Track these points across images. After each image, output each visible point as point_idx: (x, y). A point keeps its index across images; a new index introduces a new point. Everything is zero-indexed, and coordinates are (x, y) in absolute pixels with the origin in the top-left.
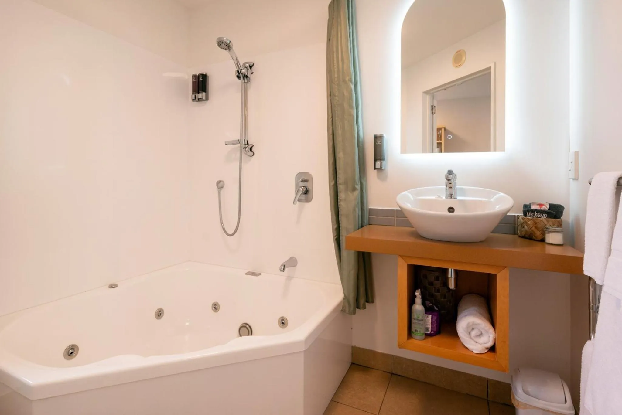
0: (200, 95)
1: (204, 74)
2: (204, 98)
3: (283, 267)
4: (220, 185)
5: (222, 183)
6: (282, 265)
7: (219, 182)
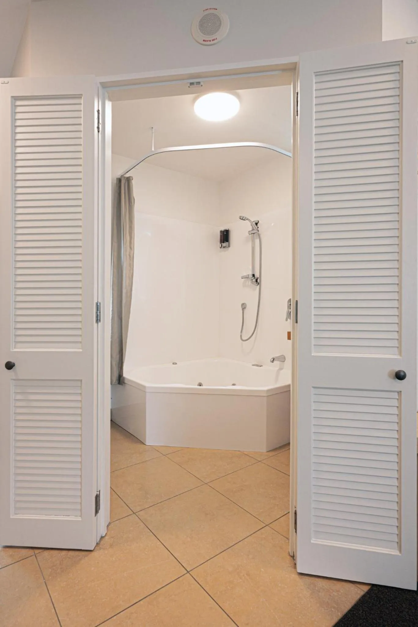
0: (224, 245)
1: (227, 229)
2: (227, 246)
3: (272, 360)
4: (244, 307)
5: (245, 305)
6: (272, 358)
7: (243, 304)
